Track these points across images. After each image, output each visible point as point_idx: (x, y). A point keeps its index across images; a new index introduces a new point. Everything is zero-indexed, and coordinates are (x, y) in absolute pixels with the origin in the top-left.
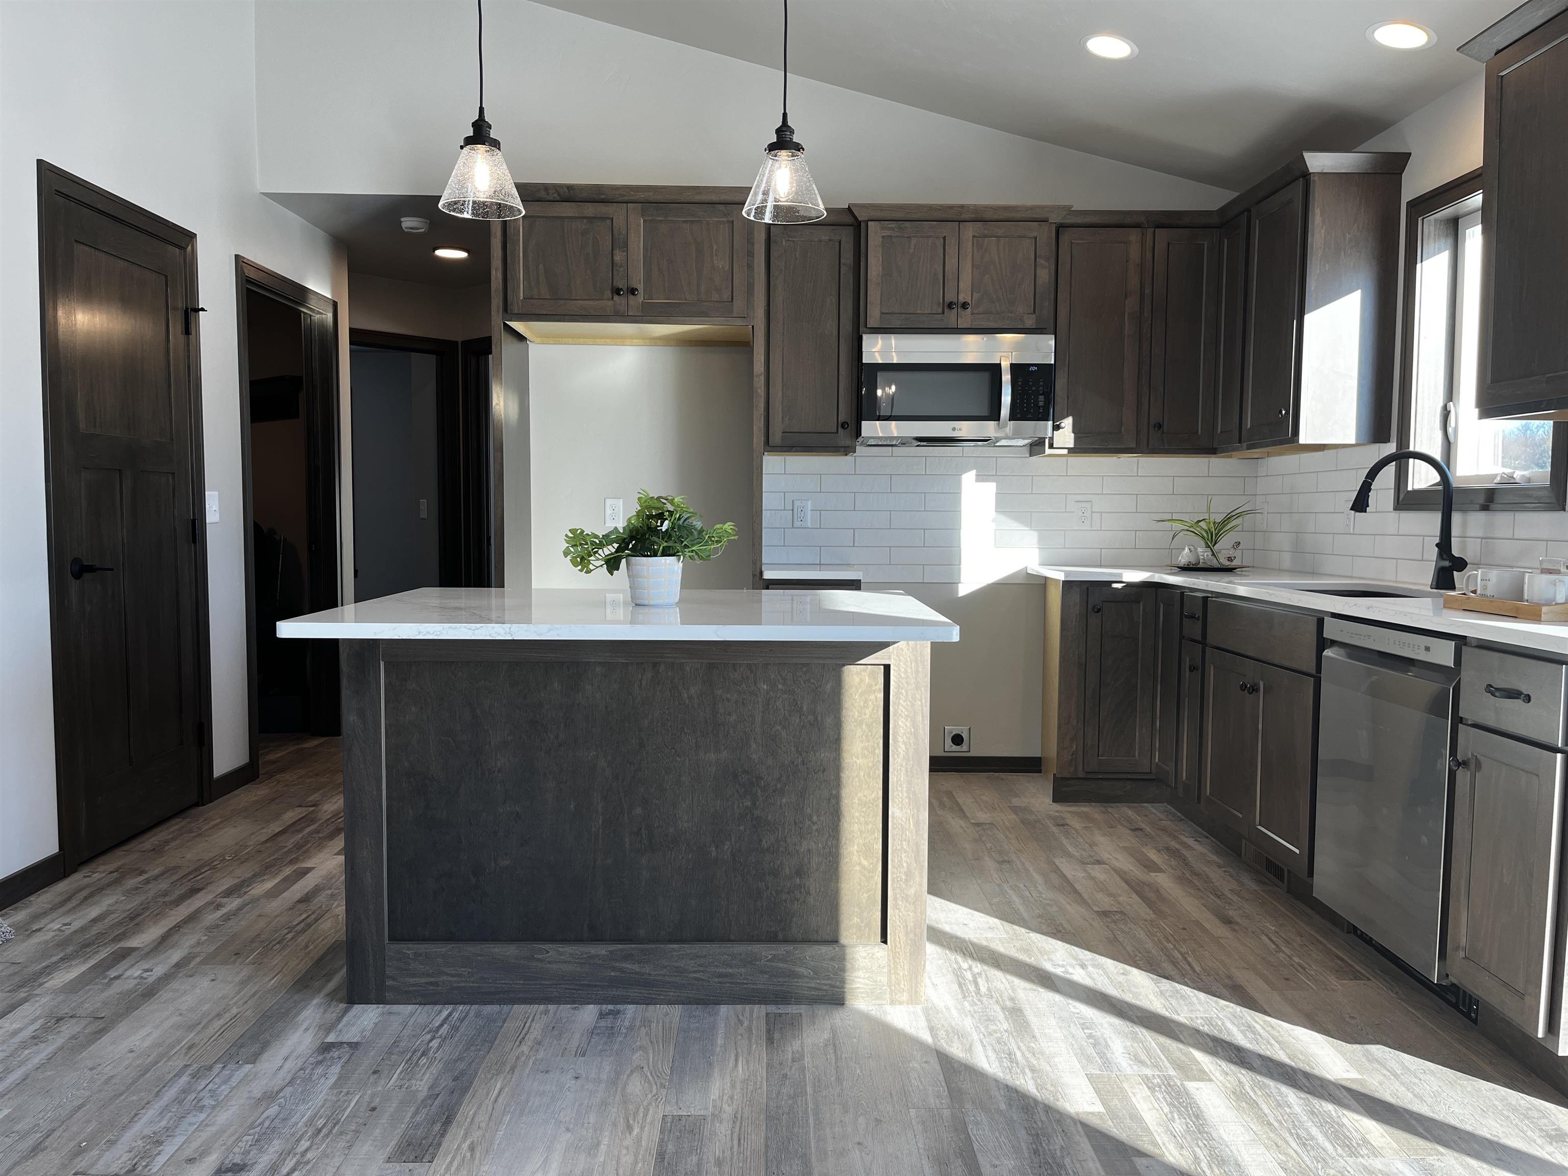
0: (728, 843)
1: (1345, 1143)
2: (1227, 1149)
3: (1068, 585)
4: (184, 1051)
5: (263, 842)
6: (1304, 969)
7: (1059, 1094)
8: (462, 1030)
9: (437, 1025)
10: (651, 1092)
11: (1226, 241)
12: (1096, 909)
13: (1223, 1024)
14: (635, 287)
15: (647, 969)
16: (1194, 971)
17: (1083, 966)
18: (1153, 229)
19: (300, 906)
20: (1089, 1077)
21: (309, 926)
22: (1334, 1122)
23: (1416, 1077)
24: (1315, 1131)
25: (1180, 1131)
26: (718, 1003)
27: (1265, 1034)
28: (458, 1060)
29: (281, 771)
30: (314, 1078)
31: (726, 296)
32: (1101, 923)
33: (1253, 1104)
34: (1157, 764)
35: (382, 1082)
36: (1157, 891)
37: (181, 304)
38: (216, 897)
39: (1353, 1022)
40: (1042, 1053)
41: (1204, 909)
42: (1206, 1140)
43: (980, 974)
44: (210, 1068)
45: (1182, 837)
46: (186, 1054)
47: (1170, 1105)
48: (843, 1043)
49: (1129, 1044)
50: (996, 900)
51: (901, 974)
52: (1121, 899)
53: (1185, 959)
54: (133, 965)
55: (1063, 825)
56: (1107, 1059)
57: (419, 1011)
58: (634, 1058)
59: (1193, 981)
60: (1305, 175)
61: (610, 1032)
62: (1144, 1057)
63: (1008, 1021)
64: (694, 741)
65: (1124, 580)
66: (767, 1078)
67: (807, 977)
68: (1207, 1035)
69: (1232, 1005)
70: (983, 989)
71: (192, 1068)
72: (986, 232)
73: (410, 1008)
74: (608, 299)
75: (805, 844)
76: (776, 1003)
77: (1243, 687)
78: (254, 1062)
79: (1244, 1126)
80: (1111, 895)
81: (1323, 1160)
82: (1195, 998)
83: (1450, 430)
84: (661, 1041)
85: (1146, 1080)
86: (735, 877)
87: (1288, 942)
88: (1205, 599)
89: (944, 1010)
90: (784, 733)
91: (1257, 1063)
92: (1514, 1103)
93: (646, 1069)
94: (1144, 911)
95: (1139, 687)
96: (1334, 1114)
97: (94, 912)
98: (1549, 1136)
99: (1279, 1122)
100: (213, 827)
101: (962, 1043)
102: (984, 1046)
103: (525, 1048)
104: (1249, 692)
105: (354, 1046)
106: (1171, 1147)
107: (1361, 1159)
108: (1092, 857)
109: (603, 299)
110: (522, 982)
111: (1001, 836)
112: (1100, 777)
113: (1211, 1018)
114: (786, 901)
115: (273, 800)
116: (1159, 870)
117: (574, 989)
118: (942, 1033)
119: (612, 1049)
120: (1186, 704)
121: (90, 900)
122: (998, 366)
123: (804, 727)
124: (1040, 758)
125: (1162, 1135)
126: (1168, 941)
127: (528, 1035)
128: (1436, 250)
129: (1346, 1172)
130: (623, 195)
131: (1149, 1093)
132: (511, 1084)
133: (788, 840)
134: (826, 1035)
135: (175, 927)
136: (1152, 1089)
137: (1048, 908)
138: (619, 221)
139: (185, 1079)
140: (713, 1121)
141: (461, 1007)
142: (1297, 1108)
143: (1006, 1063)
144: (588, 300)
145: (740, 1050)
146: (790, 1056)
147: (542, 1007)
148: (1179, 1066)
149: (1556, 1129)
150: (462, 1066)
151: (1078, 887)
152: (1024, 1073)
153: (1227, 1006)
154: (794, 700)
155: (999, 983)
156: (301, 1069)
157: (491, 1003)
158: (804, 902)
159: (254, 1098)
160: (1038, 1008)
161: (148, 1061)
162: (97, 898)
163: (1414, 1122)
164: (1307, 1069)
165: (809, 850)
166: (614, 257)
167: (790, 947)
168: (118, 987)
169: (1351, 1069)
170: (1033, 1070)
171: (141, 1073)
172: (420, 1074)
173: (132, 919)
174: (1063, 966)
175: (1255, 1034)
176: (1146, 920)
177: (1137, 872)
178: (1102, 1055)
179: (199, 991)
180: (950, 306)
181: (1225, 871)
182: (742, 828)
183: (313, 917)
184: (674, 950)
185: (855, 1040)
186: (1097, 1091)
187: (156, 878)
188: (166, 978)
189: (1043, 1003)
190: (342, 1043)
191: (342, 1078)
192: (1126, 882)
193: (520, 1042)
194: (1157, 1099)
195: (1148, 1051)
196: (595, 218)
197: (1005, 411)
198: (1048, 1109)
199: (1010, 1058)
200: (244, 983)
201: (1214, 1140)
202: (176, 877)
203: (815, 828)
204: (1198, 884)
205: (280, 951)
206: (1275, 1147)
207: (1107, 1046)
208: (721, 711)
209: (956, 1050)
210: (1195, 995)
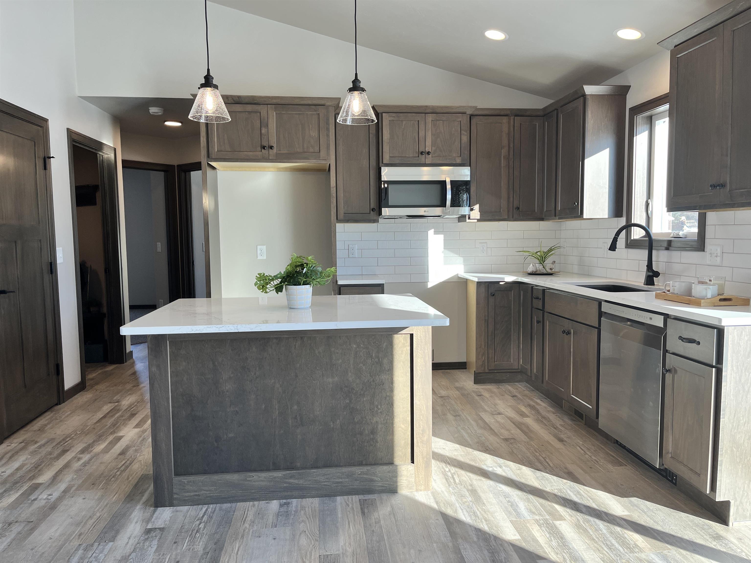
0: (338, 420)
1: (627, 546)
2: (577, 553)
3: (479, 284)
4: (77, 537)
5: (95, 423)
6: (597, 462)
7: (499, 531)
8: (214, 517)
9: (201, 516)
10: (311, 543)
11: (546, 123)
12: (502, 437)
13: (566, 491)
14: (272, 145)
15: (301, 482)
16: (550, 466)
17: (500, 467)
18: (513, 117)
19: (120, 457)
20: (512, 522)
21: (127, 467)
22: (621, 536)
23: (653, 512)
24: (614, 542)
25: (555, 546)
26: (335, 496)
27: (586, 496)
28: (215, 533)
29: (97, 384)
30: (145, 547)
31: (317, 149)
32: (505, 445)
33: (585, 531)
34: (521, 365)
35: (179, 548)
36: (528, 427)
37: (42, 155)
38: (76, 454)
39: (623, 487)
40: (489, 512)
41: (550, 435)
42: (567, 549)
43: (454, 473)
44: (92, 545)
45: (535, 399)
46: (79, 538)
47: (549, 533)
48: (398, 513)
49: (527, 504)
50: (456, 435)
51: (421, 477)
52: (512, 432)
53: (545, 460)
54: (42, 493)
55: (480, 395)
56: (518, 512)
57: (191, 509)
58: (300, 527)
59: (550, 471)
60: (584, 96)
61: (287, 514)
62: (534, 510)
63: (471, 496)
64: (321, 373)
65: (505, 281)
66: (365, 533)
67: (377, 481)
68: (560, 497)
69: (569, 481)
70: (457, 481)
71: (83, 546)
72: (438, 118)
73: (186, 508)
74: (259, 151)
75: (375, 419)
76: (363, 494)
77: (564, 332)
78: (113, 541)
79: (583, 541)
80: (507, 430)
81: (619, 555)
82: (552, 479)
83: (649, 212)
84: (311, 517)
85: (537, 521)
86: (342, 436)
87: (588, 449)
88: (544, 291)
89: (441, 492)
90: (364, 368)
91: (584, 510)
92: (697, 523)
93: (307, 532)
94: (523, 437)
95: (512, 330)
96: (621, 533)
97: (16, 465)
98: (714, 537)
99: (597, 538)
100: (67, 416)
101: (452, 509)
102: (462, 510)
103: (247, 525)
104: (566, 334)
105: (162, 529)
106: (553, 554)
107: (635, 554)
108: (496, 411)
109: (256, 151)
110: (241, 492)
111: (453, 402)
112: (496, 371)
113: (561, 489)
114: (366, 446)
115: (96, 400)
116: (527, 416)
117: (267, 494)
118: (442, 505)
119: (289, 523)
120: (535, 338)
121: (13, 459)
122: (445, 182)
123: (373, 364)
124: (466, 362)
125: (548, 548)
126: (537, 452)
127: (247, 518)
128: (643, 130)
129: (630, 561)
130: (265, 101)
131: (539, 528)
132: (243, 544)
133: (367, 417)
134: (389, 509)
135: (59, 471)
136: (540, 526)
137: (480, 438)
138: (264, 113)
139: (80, 552)
140: (343, 556)
141: (211, 506)
142: (604, 531)
143: (473, 518)
144: (250, 152)
145: (350, 520)
146: (374, 521)
147: (251, 503)
148: (550, 514)
149: (716, 534)
150: (217, 536)
151: (493, 427)
152: (482, 522)
153: (567, 483)
154: (369, 352)
155: (464, 477)
156: (138, 543)
157: (226, 503)
158: (375, 446)
159: (118, 560)
160: (483, 489)
161: (60, 543)
162: (16, 457)
163: (656, 535)
164: (606, 511)
165: (377, 422)
166: (262, 131)
167: (369, 468)
168: (36, 505)
169: (625, 510)
170: (486, 520)
171: (58, 550)
172: (198, 543)
173: (36, 468)
174: (491, 467)
175: (581, 496)
176: (525, 442)
177: (517, 418)
178: (515, 510)
179: (78, 505)
180: (422, 153)
181: (556, 415)
182: (345, 413)
183: (128, 462)
184: (315, 472)
185: (402, 511)
186: (516, 528)
187: (44, 445)
188: (60, 499)
189: (485, 486)
190: (155, 528)
191: (160, 547)
192: (514, 423)
193: (244, 522)
194: (543, 531)
195: (535, 507)
196: (252, 112)
197: (448, 202)
198: (496, 538)
199: (475, 515)
200: (100, 499)
201: (571, 549)
202: (54, 444)
203: (379, 411)
204: (546, 423)
205: (115, 481)
206: (597, 551)
207: (517, 506)
208: (334, 358)
209: (449, 512)
210: (552, 478)
